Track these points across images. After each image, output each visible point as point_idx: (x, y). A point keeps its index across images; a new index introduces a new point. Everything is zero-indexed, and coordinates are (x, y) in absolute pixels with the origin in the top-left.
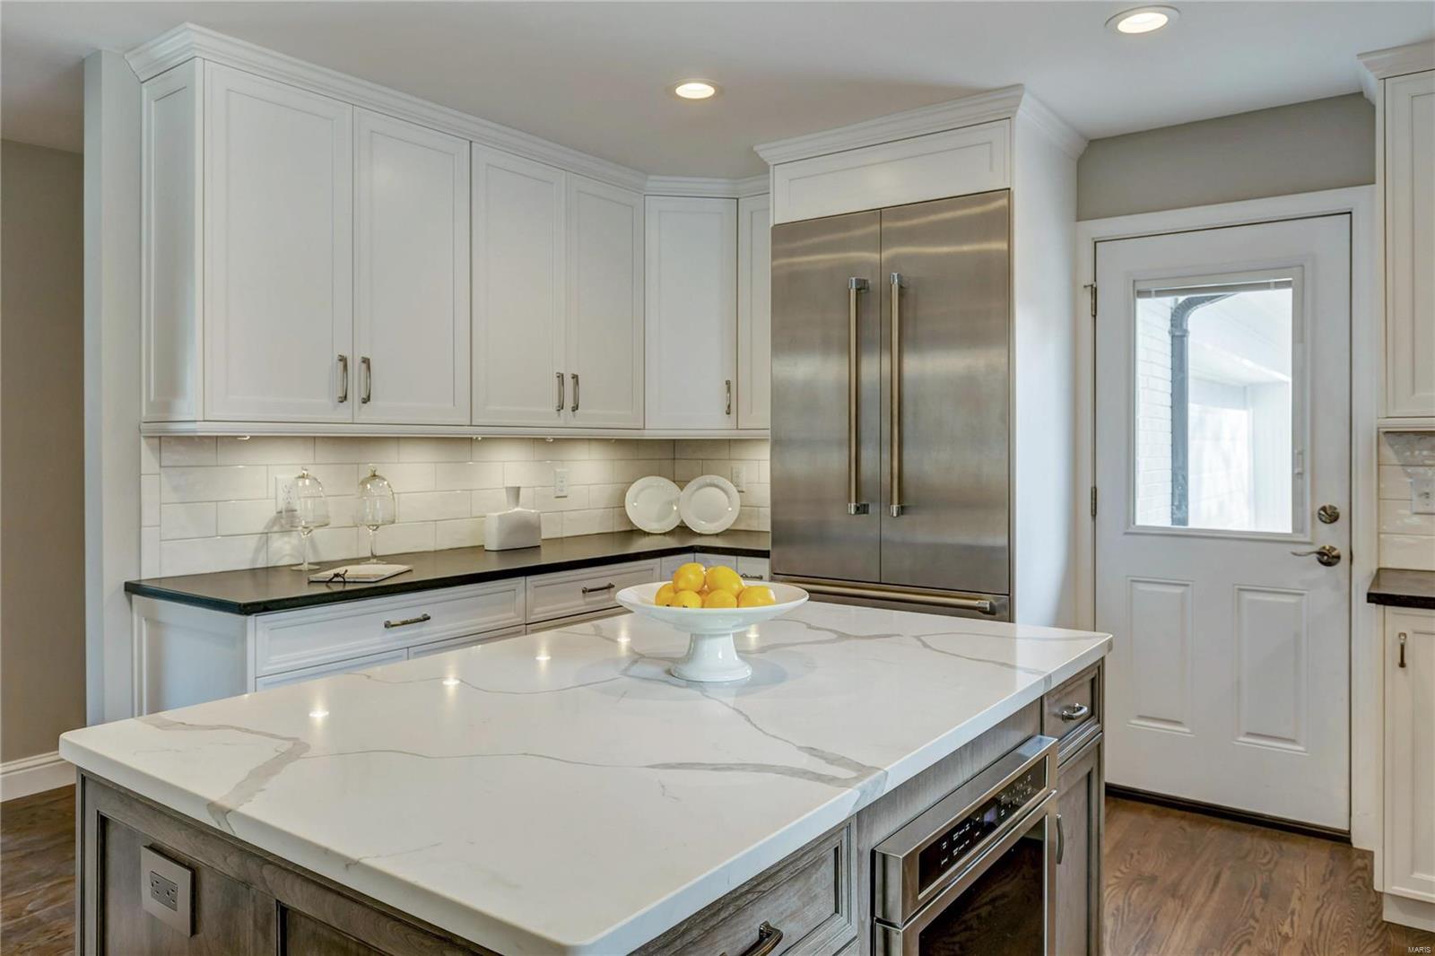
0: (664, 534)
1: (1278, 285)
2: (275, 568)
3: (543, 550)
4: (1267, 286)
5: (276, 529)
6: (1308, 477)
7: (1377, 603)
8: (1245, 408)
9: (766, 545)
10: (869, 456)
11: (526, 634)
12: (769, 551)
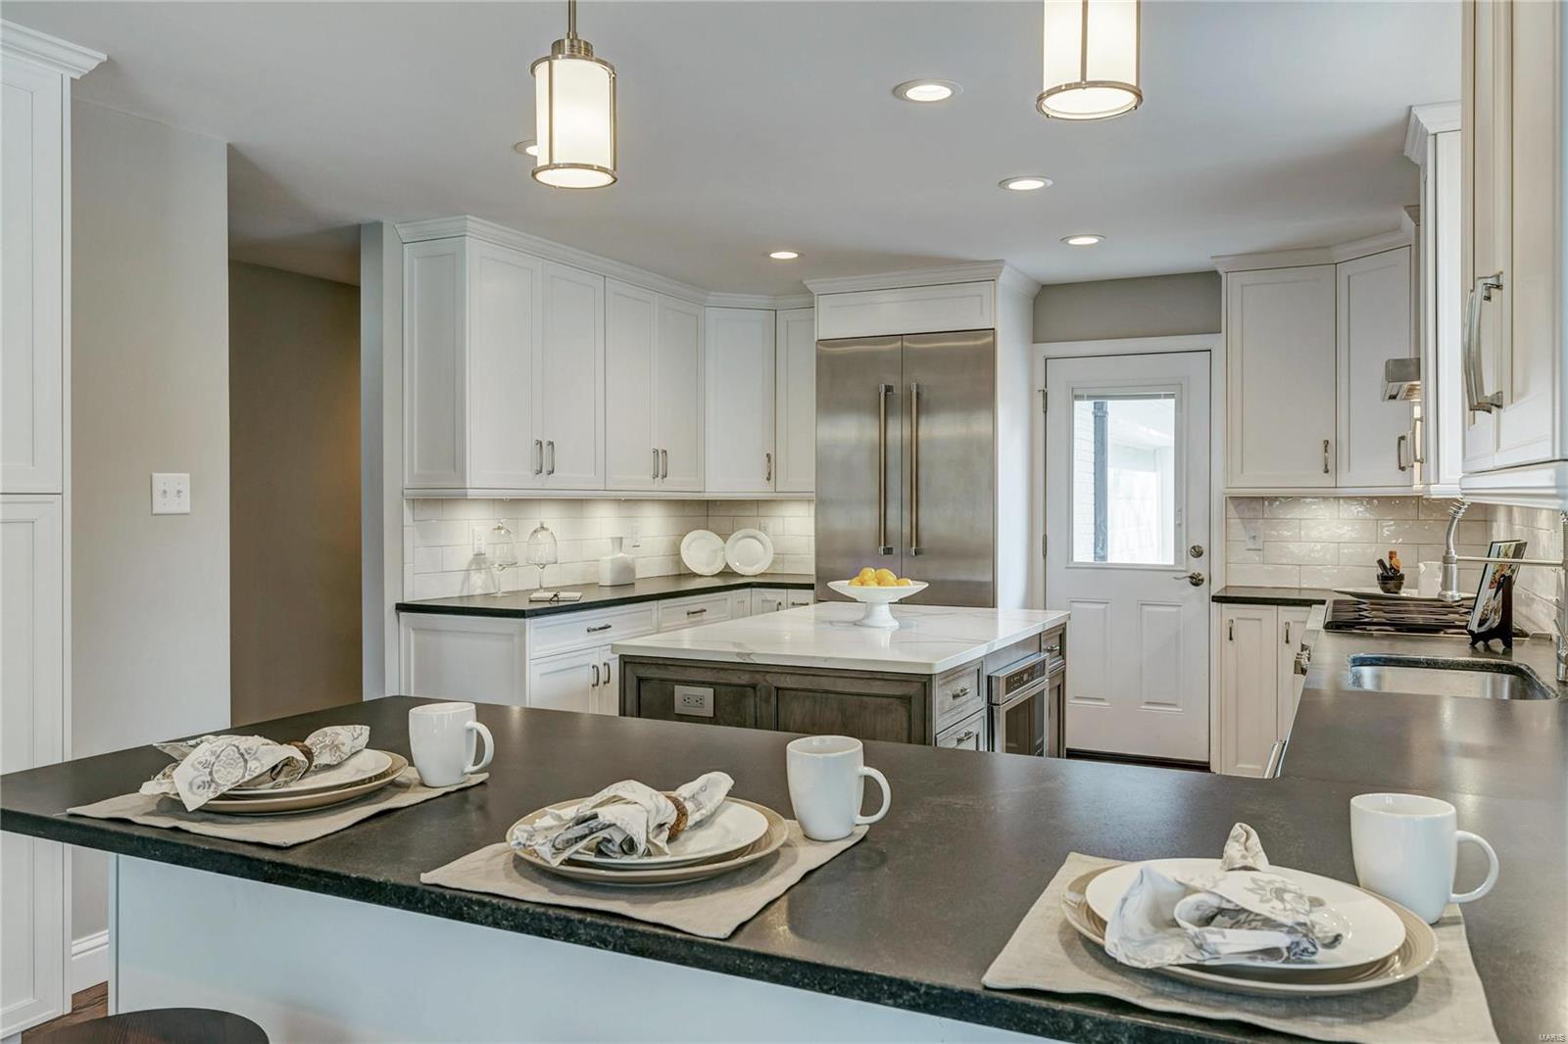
0: (712, 576)
1: (1166, 396)
2: (472, 596)
3: (637, 585)
4: (1158, 397)
5: (473, 567)
6: (1184, 525)
7: (1218, 602)
8: (1155, 471)
9: (813, 581)
10: (893, 512)
11: (751, 615)
12: (813, 585)
